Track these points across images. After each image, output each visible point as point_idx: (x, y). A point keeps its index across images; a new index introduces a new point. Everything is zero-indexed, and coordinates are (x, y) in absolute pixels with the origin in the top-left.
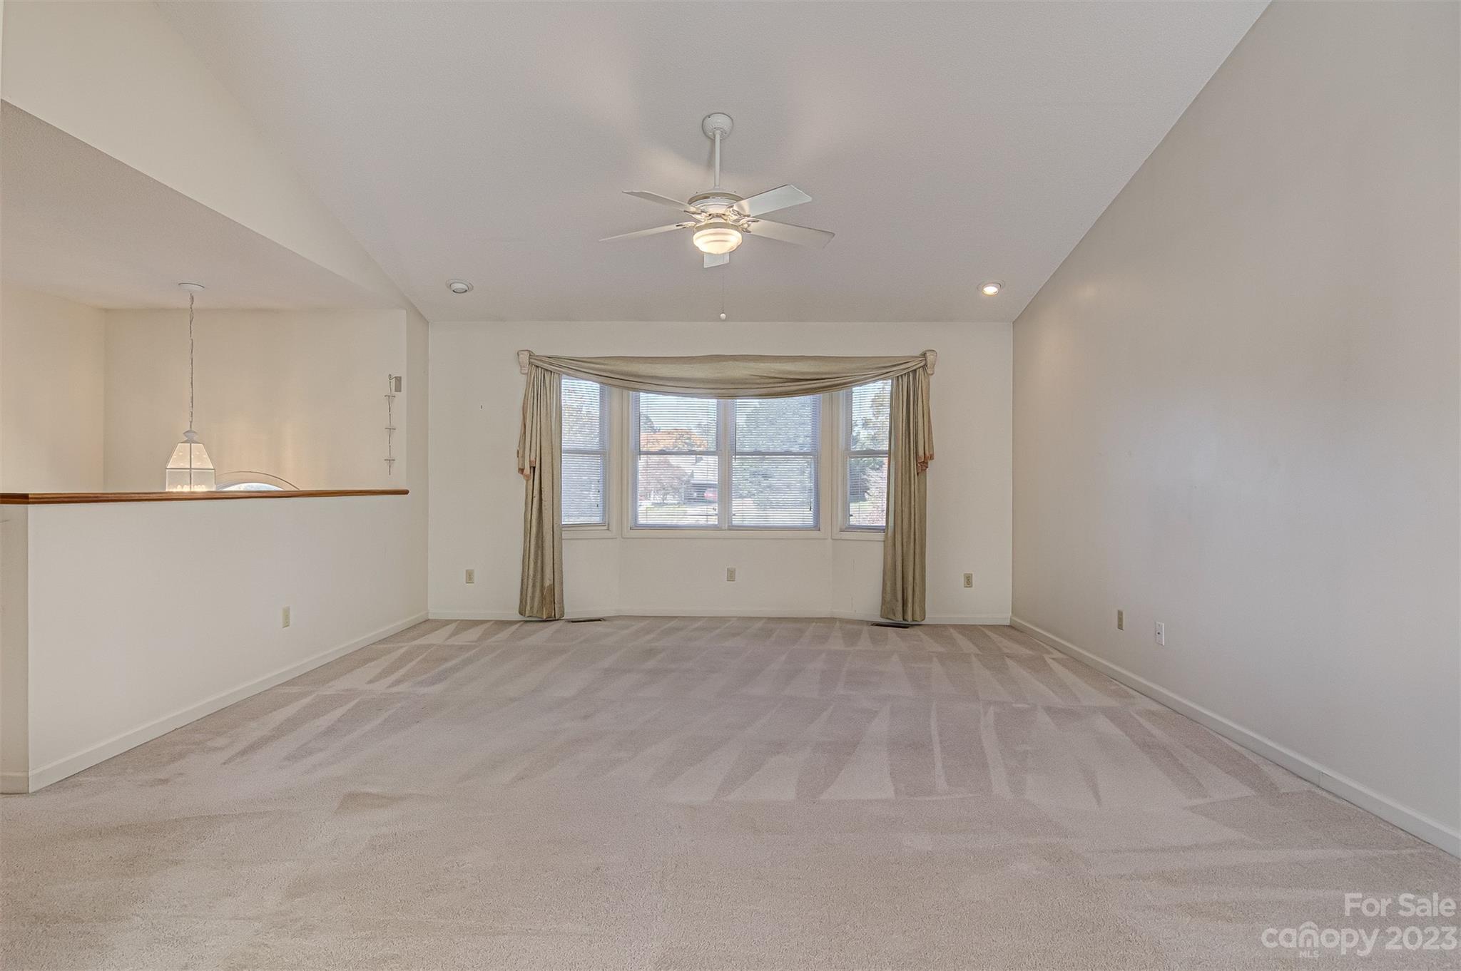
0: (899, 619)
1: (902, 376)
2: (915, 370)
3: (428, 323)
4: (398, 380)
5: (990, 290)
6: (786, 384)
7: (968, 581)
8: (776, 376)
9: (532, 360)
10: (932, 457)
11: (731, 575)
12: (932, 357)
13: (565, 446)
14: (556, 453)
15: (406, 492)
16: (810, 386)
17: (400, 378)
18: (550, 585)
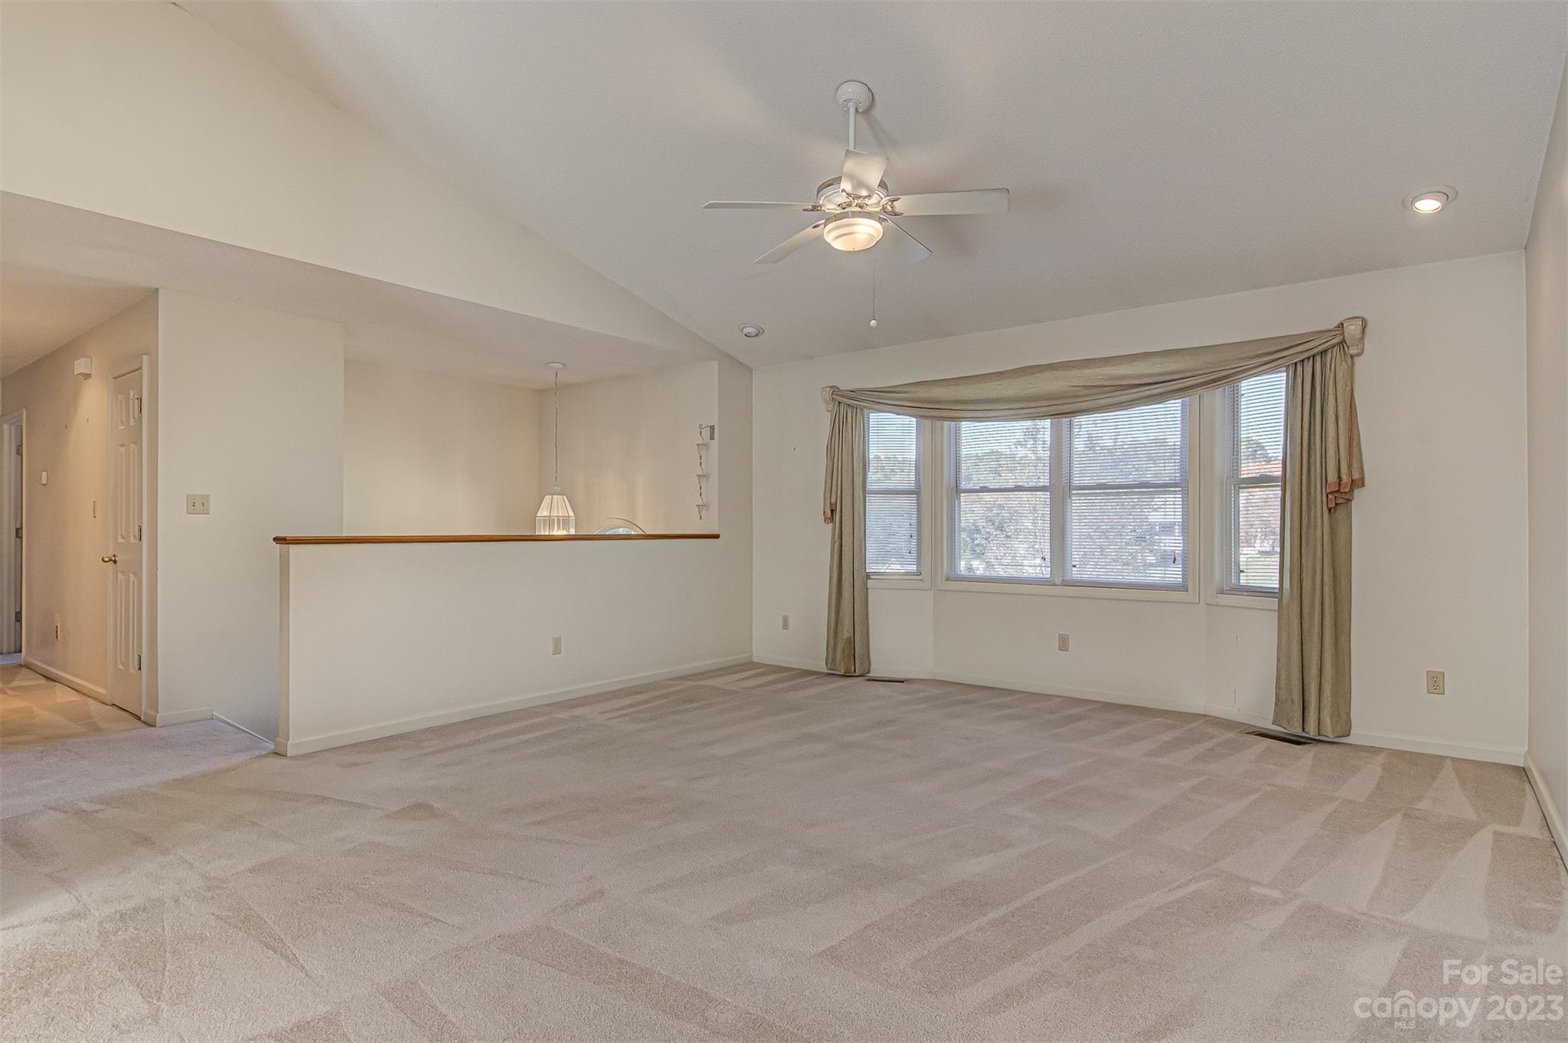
0: (1296, 729)
1: (1303, 361)
2: (1323, 353)
3: (752, 370)
4: (712, 428)
5: (1427, 206)
6: (1115, 394)
7: (1436, 683)
8: (1106, 383)
9: (834, 396)
10: (1358, 483)
11: (1064, 644)
12: (1353, 327)
13: (870, 487)
14: (858, 493)
15: (717, 537)
16: (1147, 393)
17: (714, 426)
18: (850, 638)
